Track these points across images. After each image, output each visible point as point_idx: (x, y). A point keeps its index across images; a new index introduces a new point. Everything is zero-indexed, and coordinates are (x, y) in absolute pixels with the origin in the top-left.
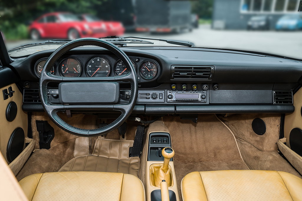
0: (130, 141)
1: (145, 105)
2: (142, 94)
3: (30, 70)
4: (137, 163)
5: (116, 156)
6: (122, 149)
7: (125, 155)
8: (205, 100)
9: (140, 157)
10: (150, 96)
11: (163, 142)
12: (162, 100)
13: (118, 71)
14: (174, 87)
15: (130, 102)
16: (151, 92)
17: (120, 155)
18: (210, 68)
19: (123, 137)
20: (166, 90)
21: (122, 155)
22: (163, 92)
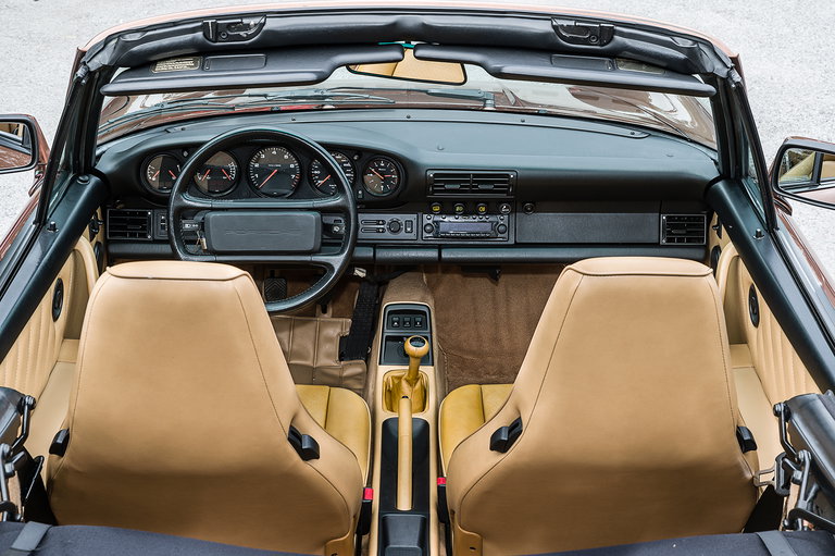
0: (341, 320)
1: (375, 246)
2: (367, 222)
3: (134, 178)
4: (360, 374)
5: (306, 359)
6: (322, 338)
7: (329, 356)
8: (505, 235)
9: (366, 361)
10: (385, 226)
11: (413, 325)
12: (412, 236)
13: (317, 175)
14: (437, 209)
15: (342, 252)
16: (388, 218)
17: (316, 357)
18: (508, 176)
19: (324, 311)
20: (420, 214)
21: (321, 356)
22: (412, 217)
